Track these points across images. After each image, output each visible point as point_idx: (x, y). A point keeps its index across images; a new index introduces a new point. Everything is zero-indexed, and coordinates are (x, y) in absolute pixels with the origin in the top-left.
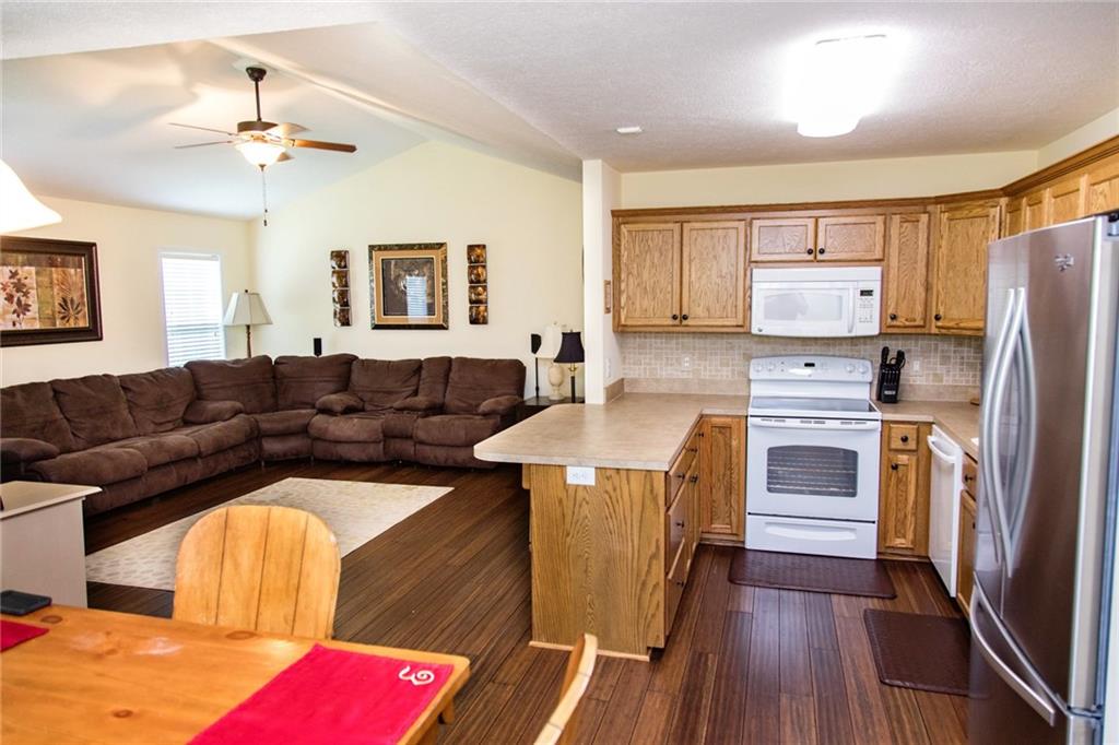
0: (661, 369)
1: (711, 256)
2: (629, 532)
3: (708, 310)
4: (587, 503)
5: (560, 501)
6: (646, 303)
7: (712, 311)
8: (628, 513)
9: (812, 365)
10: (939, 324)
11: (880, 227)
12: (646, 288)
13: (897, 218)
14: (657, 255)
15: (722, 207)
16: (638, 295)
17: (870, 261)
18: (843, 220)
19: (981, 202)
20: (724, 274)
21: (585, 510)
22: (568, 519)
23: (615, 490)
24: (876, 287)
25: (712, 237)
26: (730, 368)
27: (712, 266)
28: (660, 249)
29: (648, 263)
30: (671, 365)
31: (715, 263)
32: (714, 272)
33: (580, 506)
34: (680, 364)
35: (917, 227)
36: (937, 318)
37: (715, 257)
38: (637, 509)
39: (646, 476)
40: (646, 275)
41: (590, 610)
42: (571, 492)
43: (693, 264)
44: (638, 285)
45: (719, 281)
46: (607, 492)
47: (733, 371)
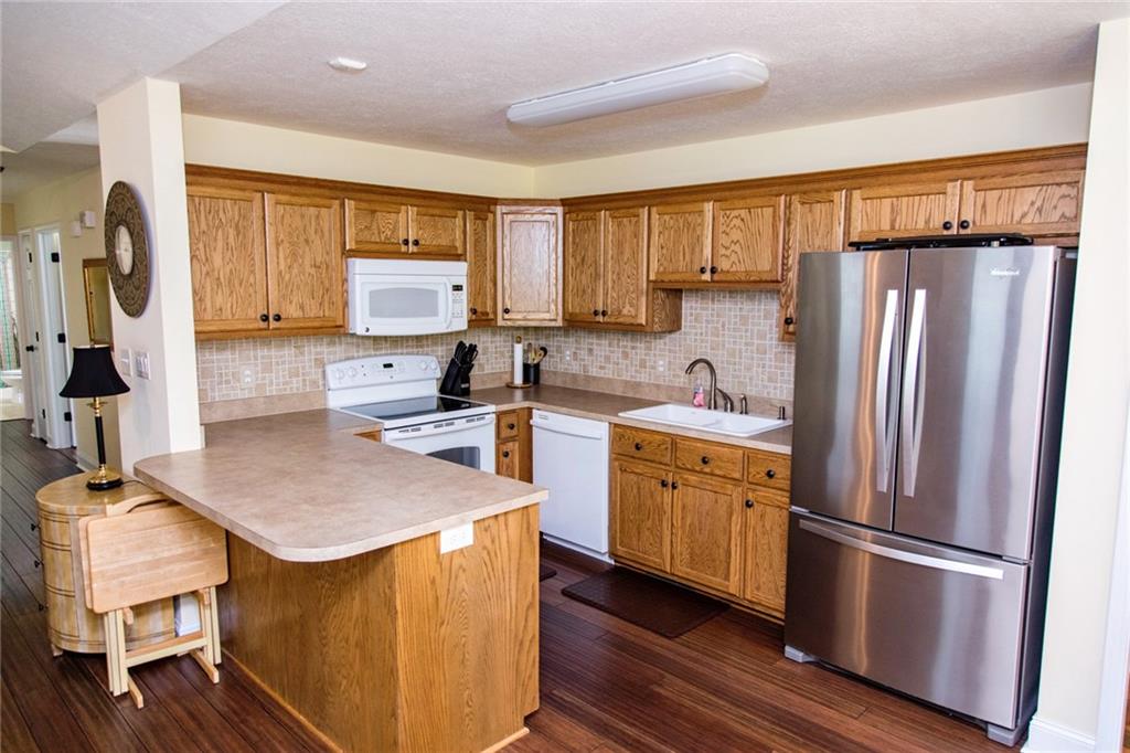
0: (213, 390)
1: (302, 239)
2: (507, 587)
3: (302, 307)
4: (464, 570)
5: (433, 582)
6: (219, 300)
7: (307, 308)
8: (506, 565)
9: (390, 366)
10: (506, 316)
11: (459, 221)
12: (218, 279)
13: (470, 215)
14: (232, 232)
15: (316, 179)
16: (208, 289)
17: (453, 255)
18: (431, 211)
19: (541, 208)
20: (318, 264)
21: (463, 582)
22: (442, 604)
23: (493, 541)
24: (463, 281)
25: (303, 216)
26: (301, 378)
27: (304, 252)
28: (237, 226)
29: (220, 244)
30: (228, 382)
31: (307, 249)
32: (307, 262)
33: (456, 578)
34: (239, 381)
35: (485, 225)
36: (507, 311)
37: (307, 241)
38: (515, 555)
39: (523, 514)
40: (217, 260)
41: (467, 710)
42: (446, 563)
43: (281, 248)
44: (208, 273)
45: (313, 271)
46: (485, 548)
47: (304, 380)
